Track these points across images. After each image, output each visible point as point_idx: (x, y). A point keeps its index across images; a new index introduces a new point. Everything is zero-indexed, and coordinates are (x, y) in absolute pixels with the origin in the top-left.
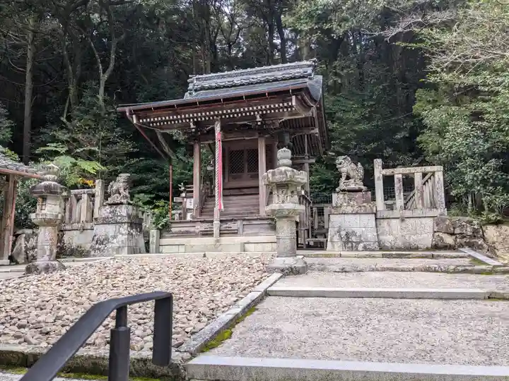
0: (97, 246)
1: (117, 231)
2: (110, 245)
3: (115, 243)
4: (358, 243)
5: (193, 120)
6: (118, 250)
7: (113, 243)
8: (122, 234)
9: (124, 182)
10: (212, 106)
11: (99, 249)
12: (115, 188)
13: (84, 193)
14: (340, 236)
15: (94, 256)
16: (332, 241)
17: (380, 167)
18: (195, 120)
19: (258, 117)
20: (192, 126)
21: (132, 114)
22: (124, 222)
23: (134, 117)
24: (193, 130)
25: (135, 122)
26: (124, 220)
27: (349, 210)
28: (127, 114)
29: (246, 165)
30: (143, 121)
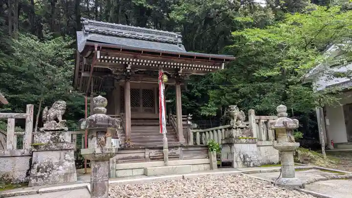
0: (39, 174)
1: (63, 157)
2: (55, 172)
3: (61, 170)
4: (250, 162)
5: (132, 63)
6: (66, 176)
7: (58, 170)
8: (69, 161)
9: (63, 109)
10: (172, 58)
11: (42, 177)
12: (52, 114)
13: (12, 117)
14: (240, 158)
15: (36, 185)
16: (237, 162)
17: (254, 115)
18: (134, 63)
19: (181, 70)
20: (129, 67)
21: (98, 50)
22: (70, 149)
23: (98, 52)
24: (129, 71)
25: (98, 57)
26: (70, 146)
27: (244, 141)
28: (96, 49)
29: (141, 101)
30: (104, 57)
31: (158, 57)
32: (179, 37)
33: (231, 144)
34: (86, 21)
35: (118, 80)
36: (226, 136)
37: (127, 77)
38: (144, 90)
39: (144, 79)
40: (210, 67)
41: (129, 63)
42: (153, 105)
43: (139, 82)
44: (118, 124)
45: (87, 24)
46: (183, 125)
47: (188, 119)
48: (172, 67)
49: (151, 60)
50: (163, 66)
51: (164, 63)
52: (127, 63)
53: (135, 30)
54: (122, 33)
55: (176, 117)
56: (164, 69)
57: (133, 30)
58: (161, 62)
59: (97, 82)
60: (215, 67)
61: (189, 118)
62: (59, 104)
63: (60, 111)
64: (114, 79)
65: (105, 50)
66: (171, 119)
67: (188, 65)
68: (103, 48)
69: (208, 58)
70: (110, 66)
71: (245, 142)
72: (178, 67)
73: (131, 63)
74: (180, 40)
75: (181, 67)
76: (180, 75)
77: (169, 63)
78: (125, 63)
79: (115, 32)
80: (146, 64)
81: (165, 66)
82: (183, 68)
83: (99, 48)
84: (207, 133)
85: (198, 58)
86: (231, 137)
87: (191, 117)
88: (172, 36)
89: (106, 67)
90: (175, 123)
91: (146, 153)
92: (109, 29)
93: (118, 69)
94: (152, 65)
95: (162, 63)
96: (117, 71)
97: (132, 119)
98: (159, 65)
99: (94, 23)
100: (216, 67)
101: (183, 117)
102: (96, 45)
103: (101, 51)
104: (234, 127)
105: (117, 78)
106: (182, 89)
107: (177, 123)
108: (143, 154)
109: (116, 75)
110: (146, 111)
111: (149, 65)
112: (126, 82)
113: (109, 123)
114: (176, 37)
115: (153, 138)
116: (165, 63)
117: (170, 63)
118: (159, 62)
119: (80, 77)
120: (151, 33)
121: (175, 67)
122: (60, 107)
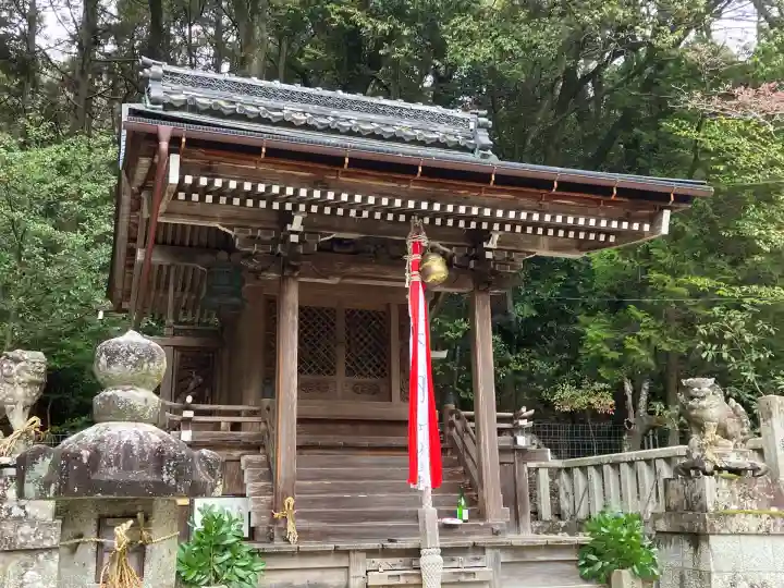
5: (308, 209)
18: (314, 209)
19: (496, 237)
20: (297, 224)
21: (171, 151)
22: (47, 549)
23: (175, 160)
24: (294, 238)
25: (174, 178)
26: (45, 538)
27: (751, 523)
28: (164, 145)
29: (341, 355)
30: (196, 182)
31: (407, 181)
32: (480, 126)
33: (696, 538)
34: (158, 68)
35: (256, 274)
36: (673, 502)
37: (288, 262)
38: (351, 314)
39: (353, 270)
40: (614, 225)
41: (295, 208)
42: (383, 371)
43: (334, 281)
44: (212, 472)
45: (157, 79)
46: (502, 451)
47: (517, 428)
48: (462, 224)
49: (380, 195)
50: (427, 220)
51: (431, 205)
52: (289, 207)
53: (326, 102)
54: (281, 110)
55: (471, 419)
56: (432, 231)
57: (319, 100)
58: (418, 205)
59: (189, 282)
60: (630, 224)
61: (523, 423)
62: (17, 361)
63: (20, 391)
64: (240, 268)
65: (199, 152)
66: (452, 425)
67: (524, 216)
68: (192, 142)
69: (605, 190)
70: (224, 219)
71: (754, 529)
72: (485, 226)
73: (302, 207)
74: (484, 138)
75: (496, 227)
76: (489, 255)
77: (450, 208)
78: (282, 206)
79: (257, 107)
80: (359, 213)
81: (432, 221)
82: (502, 228)
83: (175, 141)
84: (577, 473)
85: (567, 186)
86: (694, 505)
87: (529, 418)
88: (455, 121)
89: (212, 225)
90: (468, 442)
91: (352, 574)
92: (237, 97)
93: (255, 230)
94: (384, 216)
95: (424, 206)
96: (253, 239)
97: (300, 421)
98: (409, 214)
99: (183, 76)
100: (636, 226)
101: (500, 420)
102: (165, 130)
103: (184, 156)
104: (709, 467)
105: (251, 266)
106: (498, 308)
107: (476, 442)
108: (342, 574)
109: (249, 256)
110: (358, 390)
111: (371, 214)
112: (283, 280)
113: (159, 471)
114: (472, 125)
115: (383, 500)
116: (437, 207)
117: (456, 208)
118: (411, 204)
119: (131, 266)
120: (384, 112)
121: (473, 225)
122: (18, 373)
